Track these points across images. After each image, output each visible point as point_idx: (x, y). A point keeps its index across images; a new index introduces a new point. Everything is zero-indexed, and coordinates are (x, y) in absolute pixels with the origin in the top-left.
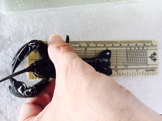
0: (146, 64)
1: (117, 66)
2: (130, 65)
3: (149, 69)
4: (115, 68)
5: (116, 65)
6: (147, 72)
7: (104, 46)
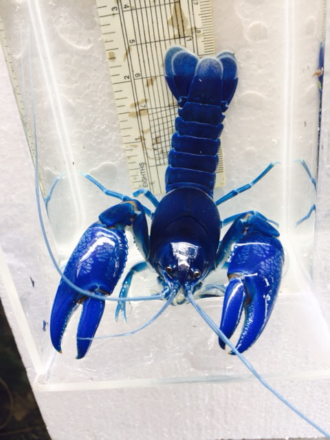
0: (158, 163)
1: (142, 78)
2: (151, 118)
3: (145, 171)
4: (135, 74)
5: (144, 76)
6: (139, 167)
7: (195, 29)
